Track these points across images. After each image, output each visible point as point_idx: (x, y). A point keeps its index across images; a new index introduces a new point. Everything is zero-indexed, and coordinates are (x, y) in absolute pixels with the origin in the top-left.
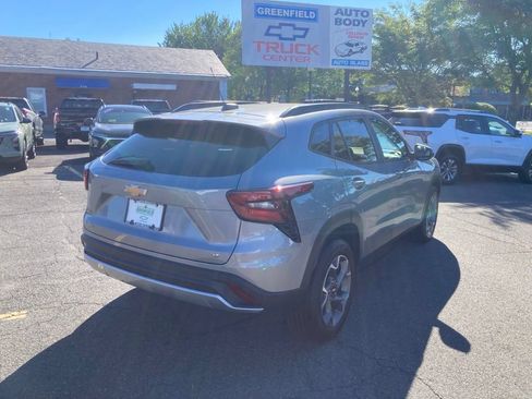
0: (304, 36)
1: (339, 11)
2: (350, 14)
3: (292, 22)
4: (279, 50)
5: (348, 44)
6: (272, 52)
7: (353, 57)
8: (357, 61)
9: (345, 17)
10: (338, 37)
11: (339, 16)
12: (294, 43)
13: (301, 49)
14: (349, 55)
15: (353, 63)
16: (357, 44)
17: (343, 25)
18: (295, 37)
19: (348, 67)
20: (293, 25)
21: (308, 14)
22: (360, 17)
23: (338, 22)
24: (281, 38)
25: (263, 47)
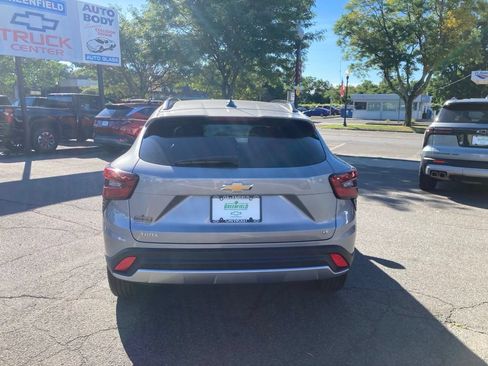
0: (54, 28)
1: (86, 7)
2: (98, 12)
3: (39, 12)
4: (28, 40)
5: (99, 41)
6: (20, 42)
7: (104, 53)
8: (108, 58)
9: (93, 14)
10: (89, 33)
11: (87, 12)
12: (45, 34)
13: (52, 41)
14: (99, 51)
15: (105, 59)
16: (107, 42)
17: (91, 22)
18: (44, 29)
19: (100, 63)
20: (42, 16)
21: (56, 6)
22: (106, 16)
23: (87, 18)
24: (29, 28)
25: (10, 35)
